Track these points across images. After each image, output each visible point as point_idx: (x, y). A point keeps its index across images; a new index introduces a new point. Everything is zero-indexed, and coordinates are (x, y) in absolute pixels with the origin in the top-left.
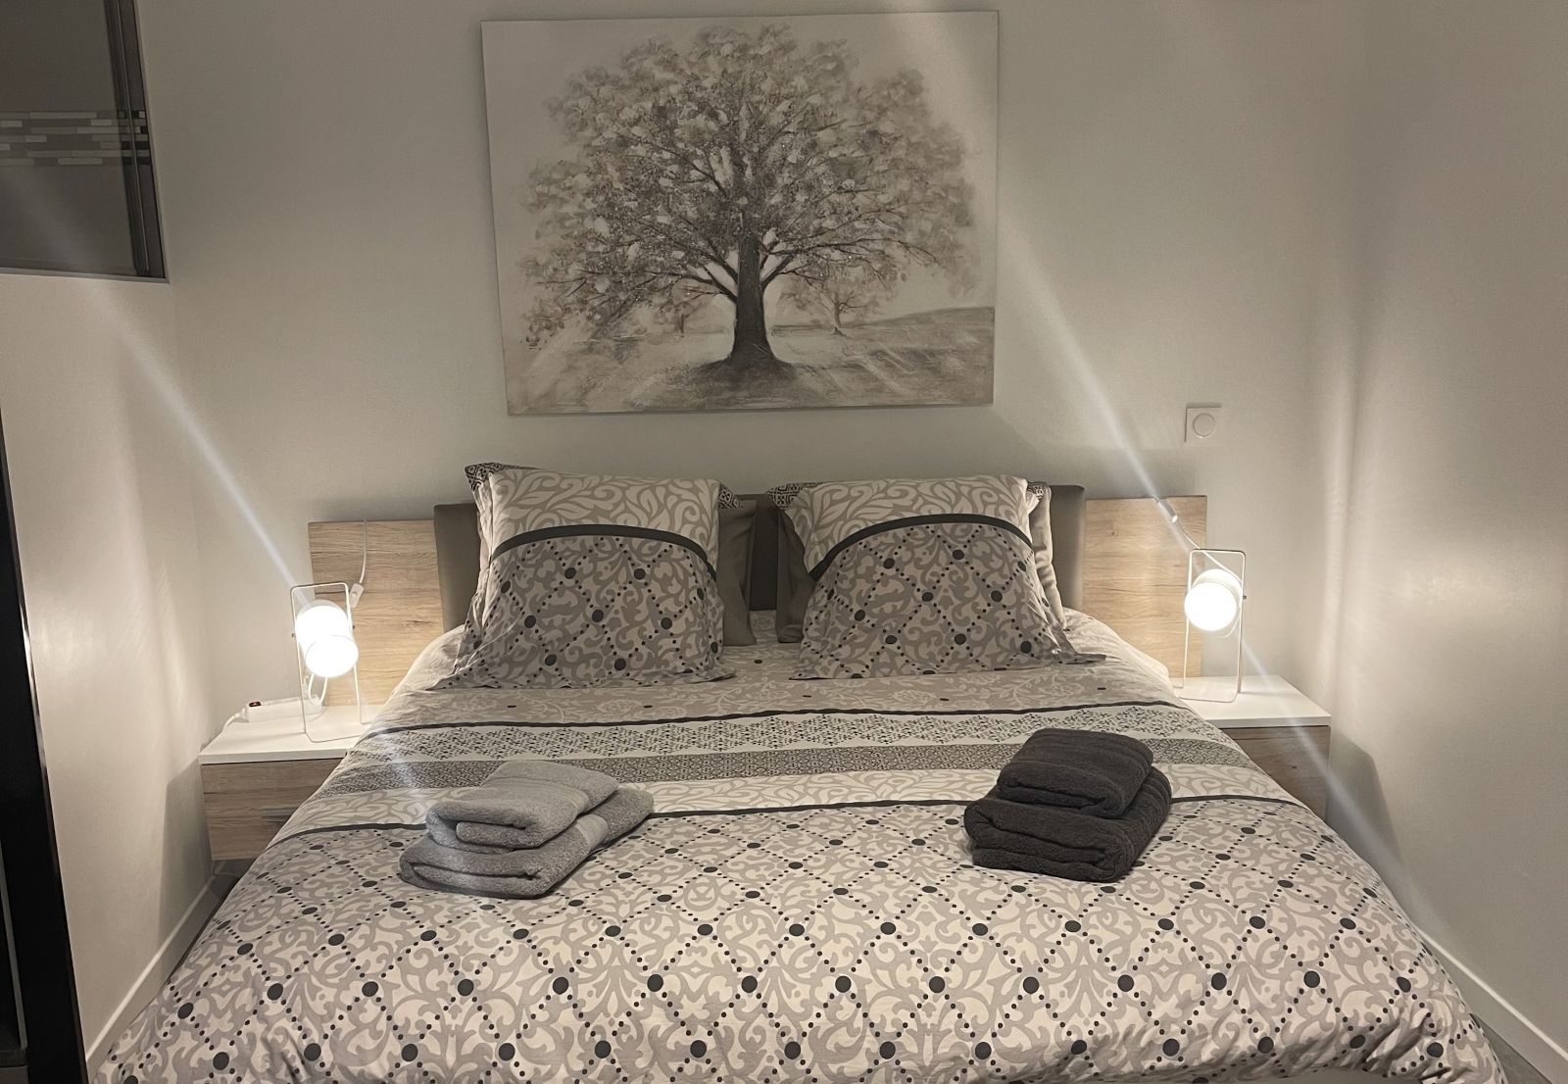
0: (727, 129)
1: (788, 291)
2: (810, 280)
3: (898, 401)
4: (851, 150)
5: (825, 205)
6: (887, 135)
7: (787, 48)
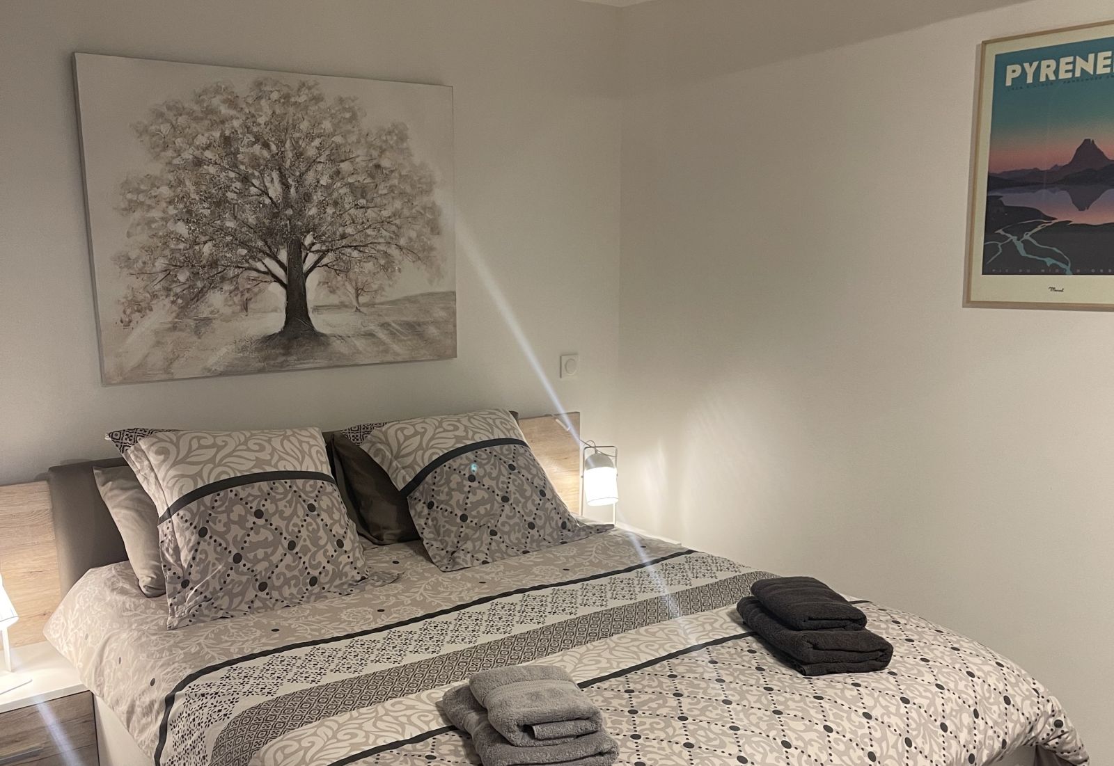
0: (277, 157)
1: (323, 280)
2: (338, 272)
3: (399, 359)
4: (364, 178)
5: (346, 216)
6: (386, 168)
7: (317, 99)
